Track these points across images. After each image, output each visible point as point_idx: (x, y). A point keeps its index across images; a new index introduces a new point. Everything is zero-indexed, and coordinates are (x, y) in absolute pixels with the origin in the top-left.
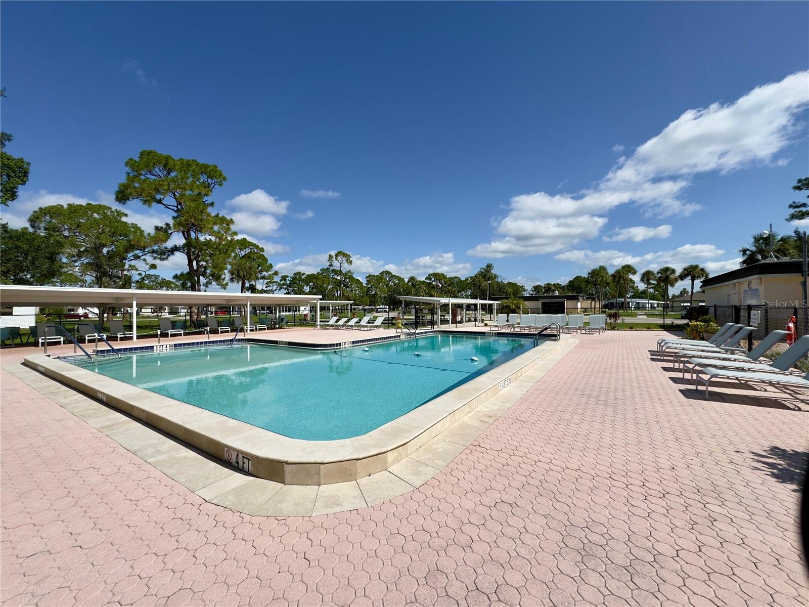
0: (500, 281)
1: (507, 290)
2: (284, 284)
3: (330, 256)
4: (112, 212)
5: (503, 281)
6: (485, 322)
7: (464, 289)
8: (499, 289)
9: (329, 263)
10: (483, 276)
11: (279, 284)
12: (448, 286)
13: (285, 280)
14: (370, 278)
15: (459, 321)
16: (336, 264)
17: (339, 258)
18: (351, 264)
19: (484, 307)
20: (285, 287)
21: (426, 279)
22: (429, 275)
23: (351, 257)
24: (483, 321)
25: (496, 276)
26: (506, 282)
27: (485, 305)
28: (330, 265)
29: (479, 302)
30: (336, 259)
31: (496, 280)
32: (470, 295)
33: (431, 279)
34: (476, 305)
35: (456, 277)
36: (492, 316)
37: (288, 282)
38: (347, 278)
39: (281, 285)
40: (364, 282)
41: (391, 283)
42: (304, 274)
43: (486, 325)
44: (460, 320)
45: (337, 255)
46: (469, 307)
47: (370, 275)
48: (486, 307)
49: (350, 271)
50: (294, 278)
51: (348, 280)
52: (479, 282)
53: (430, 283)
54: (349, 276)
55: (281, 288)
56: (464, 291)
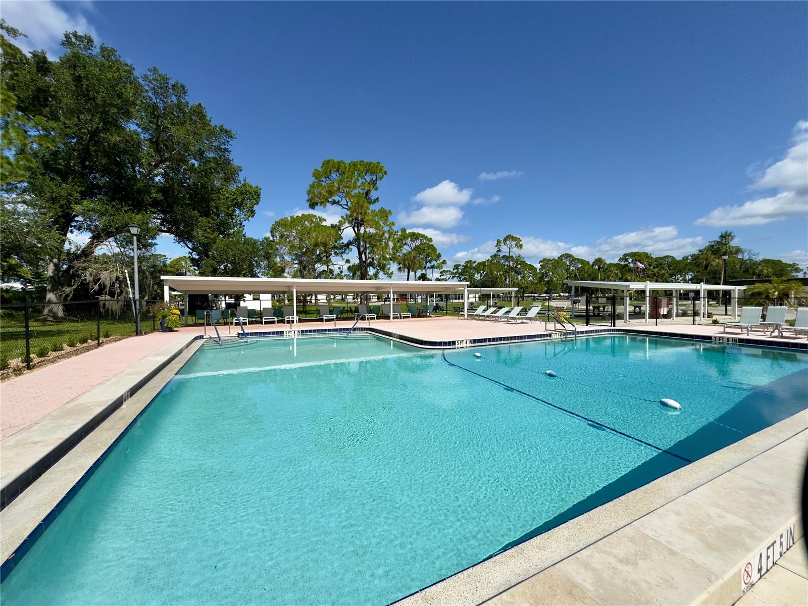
0: (746, 257)
1: (762, 271)
2: (456, 273)
3: (499, 242)
4: (316, 219)
5: (753, 257)
6: (715, 317)
7: (680, 272)
8: (744, 269)
9: (497, 249)
10: (712, 252)
11: (452, 273)
12: (654, 268)
13: (457, 269)
14: (545, 262)
15: (663, 315)
16: (505, 250)
17: (508, 242)
18: (521, 248)
19: (711, 295)
20: (457, 275)
21: (619, 260)
22: (625, 255)
23: (521, 240)
24: (710, 315)
25: (738, 250)
26: (760, 258)
27: (717, 292)
28: (498, 251)
29: (703, 287)
30: (505, 244)
31: (740, 256)
32: (691, 280)
33: (627, 260)
34: (697, 292)
35: (667, 257)
36: (729, 308)
37: (460, 271)
38: (519, 264)
39: (453, 274)
40: (538, 266)
41: (572, 268)
42: (475, 262)
43: (715, 322)
44: (665, 313)
45: (505, 240)
46: (684, 295)
47: (545, 259)
48: (719, 295)
49: (520, 256)
50: (465, 267)
51: (519, 266)
52: (706, 260)
53: (626, 265)
54: (519, 261)
55: (454, 277)
56: (680, 275)
